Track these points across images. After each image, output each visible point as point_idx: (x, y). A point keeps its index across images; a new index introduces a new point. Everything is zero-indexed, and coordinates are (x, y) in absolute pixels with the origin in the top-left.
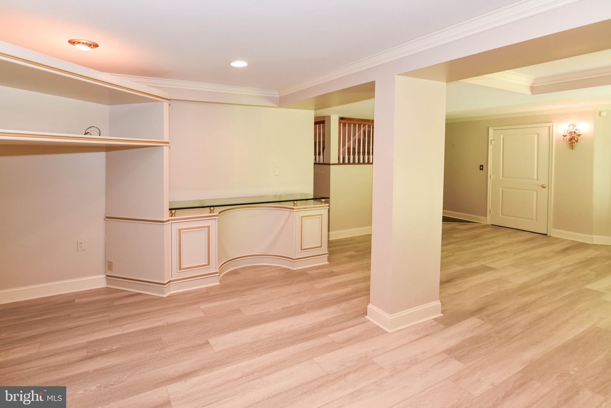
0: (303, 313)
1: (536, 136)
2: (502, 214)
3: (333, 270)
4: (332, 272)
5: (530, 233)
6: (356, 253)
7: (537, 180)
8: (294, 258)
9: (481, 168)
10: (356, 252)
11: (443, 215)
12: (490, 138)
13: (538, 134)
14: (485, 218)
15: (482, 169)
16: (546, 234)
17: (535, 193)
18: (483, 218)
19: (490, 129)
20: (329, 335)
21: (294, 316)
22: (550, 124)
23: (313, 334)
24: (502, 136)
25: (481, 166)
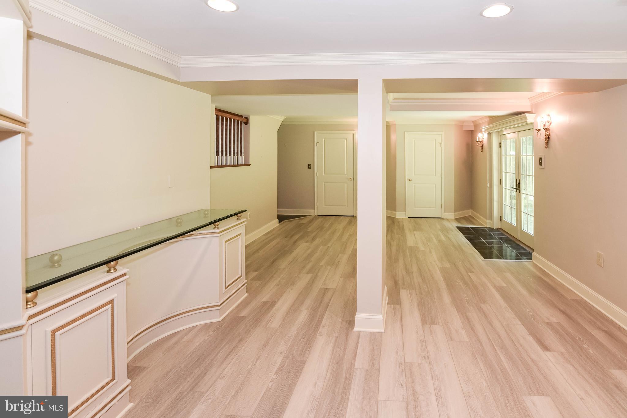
0: (302, 363)
1: (346, 140)
2: (325, 205)
3: (263, 300)
4: (265, 303)
5: (345, 217)
6: (257, 273)
7: (347, 175)
8: (219, 304)
9: (309, 166)
10: (256, 271)
11: (278, 214)
12: (316, 141)
13: (347, 139)
14: (313, 210)
15: (309, 168)
16: (353, 215)
17: (346, 185)
18: (312, 211)
19: (315, 132)
20: (356, 366)
21: (301, 373)
22: (353, 132)
23: (344, 375)
24: (324, 139)
25: (309, 165)
